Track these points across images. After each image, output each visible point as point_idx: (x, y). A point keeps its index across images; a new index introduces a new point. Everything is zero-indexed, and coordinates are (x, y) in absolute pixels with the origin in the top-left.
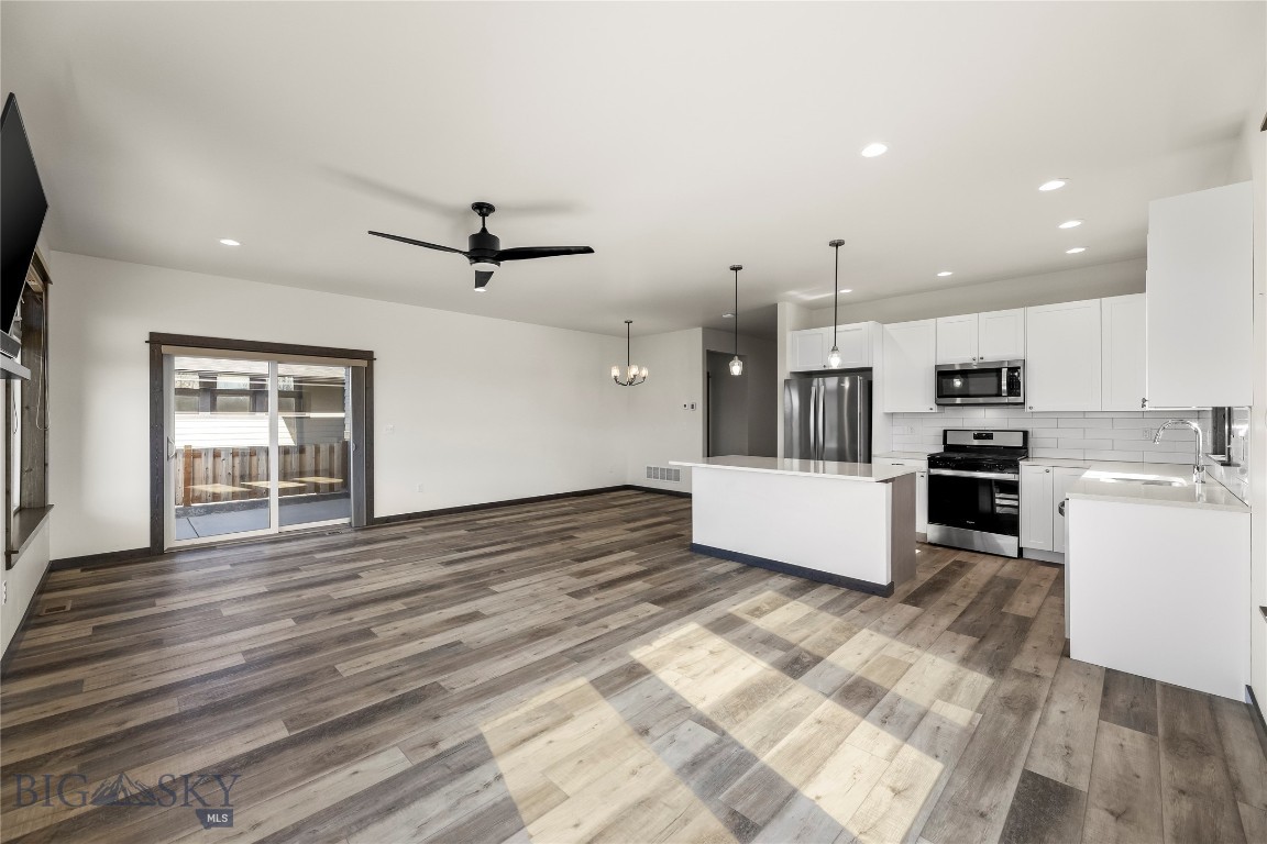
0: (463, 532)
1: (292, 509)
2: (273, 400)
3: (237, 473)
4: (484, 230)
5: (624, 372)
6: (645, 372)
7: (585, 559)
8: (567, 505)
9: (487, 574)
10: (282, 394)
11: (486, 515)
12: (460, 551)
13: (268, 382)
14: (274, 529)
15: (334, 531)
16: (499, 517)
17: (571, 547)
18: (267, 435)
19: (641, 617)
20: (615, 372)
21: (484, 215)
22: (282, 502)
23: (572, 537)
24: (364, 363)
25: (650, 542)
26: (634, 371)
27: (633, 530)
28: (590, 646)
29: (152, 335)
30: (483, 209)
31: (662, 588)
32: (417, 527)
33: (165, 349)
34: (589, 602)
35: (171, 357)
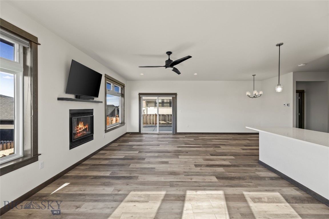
0: (193, 139)
1: (161, 128)
2: (158, 104)
3: (163, 119)
4: (169, 59)
5: (252, 93)
6: (261, 93)
7: (214, 155)
8: (231, 137)
9: (183, 152)
10: (159, 103)
11: (204, 136)
12: (185, 144)
13: (157, 101)
14: (158, 132)
15: (168, 134)
16: (207, 137)
17: (215, 150)
18: (157, 112)
19: (206, 181)
20: (248, 93)
21: (169, 55)
22: (159, 126)
23: (220, 147)
24: (174, 96)
25: (245, 155)
26: (255, 92)
27: (243, 149)
28: (179, 183)
29: (139, 93)
30: (169, 53)
31: (228, 173)
32: (184, 136)
33: (141, 96)
34: (198, 169)
35: (142, 97)
